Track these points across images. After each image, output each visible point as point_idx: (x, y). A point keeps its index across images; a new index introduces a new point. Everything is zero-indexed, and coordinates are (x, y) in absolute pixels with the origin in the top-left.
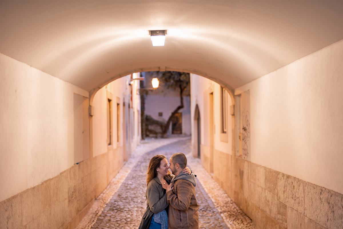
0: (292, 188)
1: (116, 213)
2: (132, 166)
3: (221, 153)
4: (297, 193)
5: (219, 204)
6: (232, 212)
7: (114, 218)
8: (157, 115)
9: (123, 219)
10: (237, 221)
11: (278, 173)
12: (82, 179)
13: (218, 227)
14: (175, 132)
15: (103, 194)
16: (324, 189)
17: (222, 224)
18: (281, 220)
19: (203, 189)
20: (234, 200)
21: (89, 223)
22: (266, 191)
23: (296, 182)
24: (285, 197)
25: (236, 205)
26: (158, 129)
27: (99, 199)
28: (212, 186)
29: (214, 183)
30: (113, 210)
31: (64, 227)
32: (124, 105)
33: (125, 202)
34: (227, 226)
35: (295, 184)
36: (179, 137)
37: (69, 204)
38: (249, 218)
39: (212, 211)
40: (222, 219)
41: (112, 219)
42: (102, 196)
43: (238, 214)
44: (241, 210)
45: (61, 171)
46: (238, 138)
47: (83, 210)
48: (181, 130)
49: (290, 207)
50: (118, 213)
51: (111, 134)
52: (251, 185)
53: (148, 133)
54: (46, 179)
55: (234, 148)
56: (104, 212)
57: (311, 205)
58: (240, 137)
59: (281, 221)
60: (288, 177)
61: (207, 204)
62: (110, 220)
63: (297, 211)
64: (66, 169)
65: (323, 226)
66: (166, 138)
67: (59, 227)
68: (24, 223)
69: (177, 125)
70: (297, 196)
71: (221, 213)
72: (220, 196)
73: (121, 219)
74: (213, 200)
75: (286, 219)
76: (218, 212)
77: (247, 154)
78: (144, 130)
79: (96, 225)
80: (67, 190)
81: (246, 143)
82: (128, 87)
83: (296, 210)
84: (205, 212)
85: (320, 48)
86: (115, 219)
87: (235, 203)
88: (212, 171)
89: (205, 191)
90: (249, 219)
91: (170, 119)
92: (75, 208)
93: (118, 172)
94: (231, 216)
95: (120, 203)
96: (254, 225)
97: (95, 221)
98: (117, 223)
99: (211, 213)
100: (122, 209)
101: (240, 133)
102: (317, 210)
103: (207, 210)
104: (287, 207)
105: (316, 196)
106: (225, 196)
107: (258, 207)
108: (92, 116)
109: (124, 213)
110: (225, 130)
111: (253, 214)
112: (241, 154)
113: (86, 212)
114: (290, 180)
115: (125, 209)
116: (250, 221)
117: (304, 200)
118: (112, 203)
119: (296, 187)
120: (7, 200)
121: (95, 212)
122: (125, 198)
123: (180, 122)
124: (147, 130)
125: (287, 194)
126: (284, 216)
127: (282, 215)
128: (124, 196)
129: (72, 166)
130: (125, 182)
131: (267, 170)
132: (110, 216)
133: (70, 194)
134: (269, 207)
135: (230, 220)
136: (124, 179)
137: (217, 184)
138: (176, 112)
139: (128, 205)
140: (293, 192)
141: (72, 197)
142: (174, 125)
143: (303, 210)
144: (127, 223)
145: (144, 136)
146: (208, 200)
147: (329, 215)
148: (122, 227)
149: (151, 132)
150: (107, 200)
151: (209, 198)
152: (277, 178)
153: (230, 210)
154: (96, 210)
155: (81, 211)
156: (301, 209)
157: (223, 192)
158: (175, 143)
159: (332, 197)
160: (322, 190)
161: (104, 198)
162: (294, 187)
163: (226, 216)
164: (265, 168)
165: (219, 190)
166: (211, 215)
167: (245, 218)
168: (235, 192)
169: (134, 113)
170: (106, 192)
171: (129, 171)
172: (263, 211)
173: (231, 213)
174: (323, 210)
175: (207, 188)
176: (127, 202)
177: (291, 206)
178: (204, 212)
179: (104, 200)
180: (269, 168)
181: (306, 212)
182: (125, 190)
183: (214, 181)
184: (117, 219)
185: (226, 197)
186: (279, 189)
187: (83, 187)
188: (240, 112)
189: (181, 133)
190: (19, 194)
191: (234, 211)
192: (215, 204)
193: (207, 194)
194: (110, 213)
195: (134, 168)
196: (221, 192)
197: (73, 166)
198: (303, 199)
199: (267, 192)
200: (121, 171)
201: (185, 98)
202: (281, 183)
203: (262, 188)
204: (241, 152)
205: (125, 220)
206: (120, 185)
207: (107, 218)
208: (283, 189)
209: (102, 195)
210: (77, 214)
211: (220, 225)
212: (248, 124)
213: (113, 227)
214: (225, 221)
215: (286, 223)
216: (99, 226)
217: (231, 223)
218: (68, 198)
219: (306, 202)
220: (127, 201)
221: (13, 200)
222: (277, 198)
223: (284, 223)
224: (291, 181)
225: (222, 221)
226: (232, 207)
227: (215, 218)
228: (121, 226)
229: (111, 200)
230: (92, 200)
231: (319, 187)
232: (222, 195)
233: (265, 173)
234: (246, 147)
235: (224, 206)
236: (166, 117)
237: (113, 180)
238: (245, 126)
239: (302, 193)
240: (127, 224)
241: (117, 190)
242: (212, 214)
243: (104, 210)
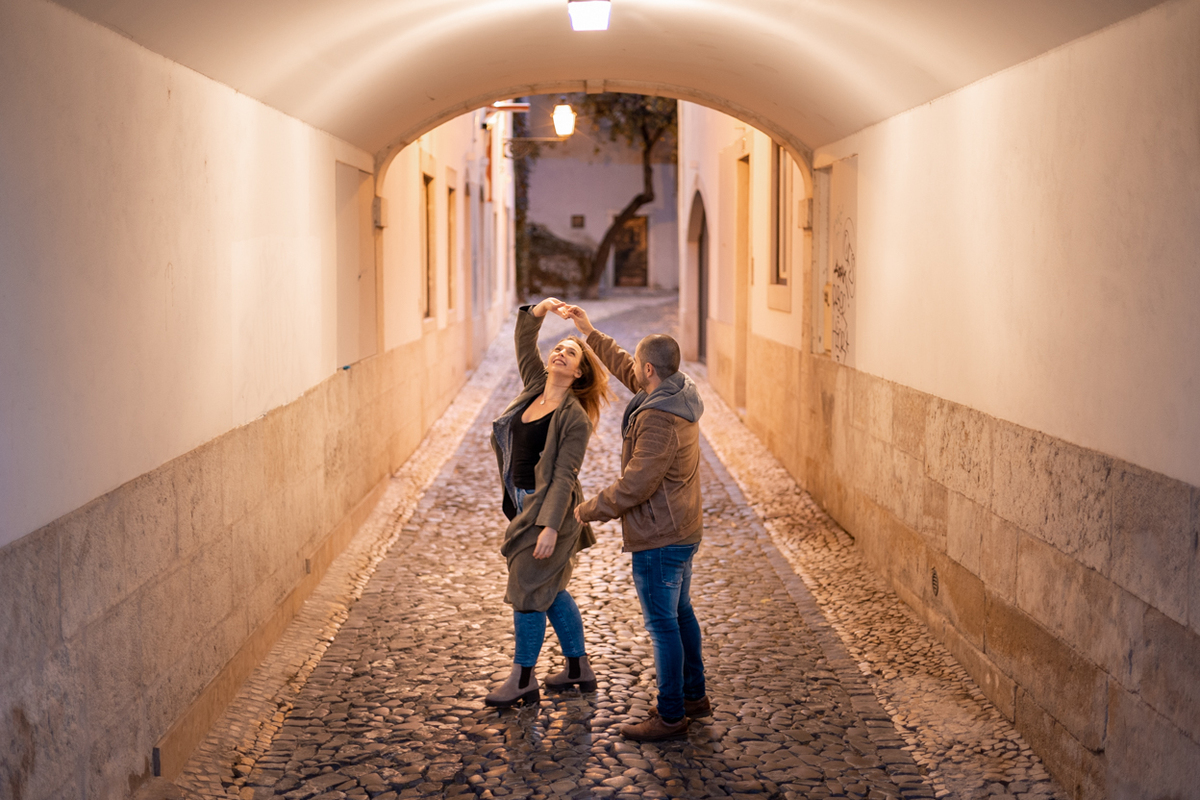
0: (964, 438)
1: (455, 515)
2: (491, 384)
3: (770, 344)
4: (974, 452)
5: (760, 496)
6: (797, 518)
7: (449, 528)
8: (568, 222)
9: (476, 531)
10: (811, 542)
11: (927, 398)
12: (358, 414)
13: (754, 556)
14: (624, 280)
15: (413, 462)
16: (1039, 437)
17: (765, 550)
18: (933, 529)
19: (714, 453)
20: (804, 486)
21: (379, 539)
22: (896, 452)
23: (972, 421)
24: (945, 464)
25: (812, 498)
26: (571, 271)
27: (402, 477)
28: (740, 445)
29: (746, 438)
30: (445, 508)
31: (315, 544)
32: (467, 192)
33: (480, 486)
34: (781, 554)
35: (971, 427)
36: (637, 295)
37: (326, 482)
38: (846, 532)
39: (737, 514)
40: (765, 537)
41: (442, 530)
42: (410, 469)
43: (815, 524)
44: (824, 511)
45: (307, 388)
46: (822, 298)
47: (360, 505)
48: (644, 272)
49: (957, 493)
50: (460, 515)
51: (431, 283)
52: (853, 436)
53: (537, 283)
54: (272, 406)
55: (809, 329)
56: (419, 513)
57: (1007, 482)
58: (826, 295)
59: (931, 535)
60: (953, 409)
61: (723, 496)
62: (438, 535)
63: (973, 501)
64: (318, 383)
65: (1034, 537)
66: (596, 298)
67: (304, 542)
68: (228, 521)
69: (633, 256)
70: (975, 460)
71: (765, 519)
72: (763, 474)
73: (472, 530)
74: (743, 486)
75: (946, 527)
76: (756, 519)
77: (844, 348)
78: (525, 272)
79: (399, 546)
80: (320, 442)
81: (842, 314)
82: (480, 132)
83: (970, 499)
84: (719, 517)
85: (1042, 50)
86: (454, 530)
87: (807, 492)
88: (741, 402)
89: (719, 460)
90: (847, 536)
91: (610, 236)
92: (341, 495)
93: (452, 403)
94: (793, 528)
95: (464, 489)
96: (859, 553)
97: (397, 535)
98: (461, 543)
99: (735, 522)
100: (471, 505)
101: (827, 284)
102: (1023, 495)
103: (722, 511)
104: (949, 492)
105: (1020, 456)
106: (779, 473)
107: (872, 501)
108: (381, 228)
109: (478, 516)
110: (783, 275)
111: (858, 520)
112: (830, 348)
113: (368, 512)
114: (958, 417)
115: (481, 506)
116: (848, 541)
117: (992, 469)
118: (441, 488)
119: (971, 436)
120: (190, 453)
121: (395, 510)
122: (478, 476)
123: (643, 246)
124: (536, 272)
125: (950, 456)
126: (941, 518)
127: (935, 517)
128: (476, 471)
129: (332, 374)
130: (473, 430)
131: (900, 390)
132: (439, 524)
133: (328, 454)
134: (900, 496)
135: (791, 540)
136: (472, 421)
137: (757, 441)
138: (629, 213)
139: (487, 495)
140: (964, 449)
141: (333, 464)
142: (622, 257)
143: (987, 497)
144: (490, 542)
145: (526, 290)
146: (726, 483)
147: (1051, 504)
148: (476, 552)
149: (549, 278)
150: (426, 481)
151: (731, 478)
152: (924, 413)
153: (791, 513)
154: (396, 506)
155: (355, 505)
156: (982, 496)
157: (774, 461)
158: (626, 316)
159: (1059, 457)
160: (1034, 439)
161: (415, 475)
162: (967, 434)
163: (780, 528)
164: (894, 385)
165: (760, 456)
166: (734, 525)
167: (834, 534)
168: (809, 461)
169: (495, 215)
170: (419, 457)
171: (485, 400)
172: (886, 510)
173: (793, 519)
174: (1036, 492)
175: (725, 451)
176: (485, 487)
177: (959, 490)
178: (714, 517)
179: (417, 480)
180: (905, 385)
181: (994, 501)
182: (476, 453)
183: (746, 430)
184: (458, 530)
185: (782, 477)
186: (928, 443)
187: (361, 436)
188: (828, 219)
189: (645, 284)
190: (216, 442)
191: (803, 514)
192: (749, 496)
193: (724, 469)
194: (438, 516)
195: (499, 391)
196: (768, 462)
197: (335, 375)
198: (988, 466)
199: (898, 455)
200: (459, 398)
201: (657, 168)
202: (935, 426)
203: (884, 444)
204: (828, 342)
205: (483, 533)
206: (459, 439)
207: (429, 530)
208: (939, 443)
209: (408, 464)
210: (345, 512)
211: (760, 553)
212: (851, 259)
213: (450, 553)
214: (776, 541)
215: (944, 538)
216: (407, 547)
217: (794, 546)
218: (324, 465)
219: (997, 474)
220: (486, 483)
221: (204, 455)
222: (924, 470)
223: (940, 537)
224: (959, 420)
225: (767, 542)
226: (797, 503)
227: (746, 533)
228: (473, 549)
229: (436, 479)
230: (382, 477)
231: (1029, 430)
232: (770, 472)
233: (894, 399)
234: (842, 326)
235: (774, 501)
236: (596, 231)
237: (438, 423)
238: (842, 263)
239: (988, 451)
240: (490, 545)
241: (452, 453)
242: (738, 523)
243: (419, 507)
